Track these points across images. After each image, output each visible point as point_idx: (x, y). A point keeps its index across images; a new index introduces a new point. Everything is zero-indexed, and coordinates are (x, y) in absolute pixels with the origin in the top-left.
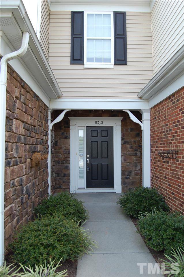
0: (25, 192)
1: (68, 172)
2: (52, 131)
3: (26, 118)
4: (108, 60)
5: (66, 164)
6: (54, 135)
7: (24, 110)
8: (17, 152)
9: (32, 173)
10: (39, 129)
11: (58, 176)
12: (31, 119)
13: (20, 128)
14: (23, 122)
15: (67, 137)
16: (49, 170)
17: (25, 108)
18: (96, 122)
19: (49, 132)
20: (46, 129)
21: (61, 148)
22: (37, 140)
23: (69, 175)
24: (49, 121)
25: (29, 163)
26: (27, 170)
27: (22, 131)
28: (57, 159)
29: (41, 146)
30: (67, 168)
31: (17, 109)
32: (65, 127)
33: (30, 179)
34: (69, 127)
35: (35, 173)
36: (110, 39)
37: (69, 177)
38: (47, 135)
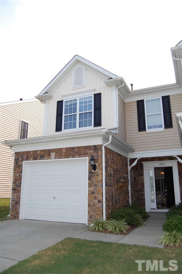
0: (114, 200)
1: (143, 198)
2: (131, 171)
3: (114, 166)
4: (160, 126)
5: (142, 193)
6: (133, 174)
7: (113, 162)
8: (110, 181)
9: (118, 193)
10: (121, 171)
11: (137, 200)
12: (116, 166)
13: (111, 171)
14: (112, 168)
15: (142, 175)
16: (130, 194)
17: (113, 161)
18: (160, 164)
19: (129, 172)
20: (126, 170)
21: (138, 182)
22: (120, 177)
23: (144, 200)
24: (128, 166)
25: (116, 187)
26: (115, 190)
27: (112, 172)
28: (136, 189)
29: (123, 180)
30: (143, 195)
31: (109, 163)
32: (140, 168)
33: (117, 195)
34: (143, 168)
35: (120, 193)
36: (161, 114)
37: (145, 200)
38: (127, 173)
